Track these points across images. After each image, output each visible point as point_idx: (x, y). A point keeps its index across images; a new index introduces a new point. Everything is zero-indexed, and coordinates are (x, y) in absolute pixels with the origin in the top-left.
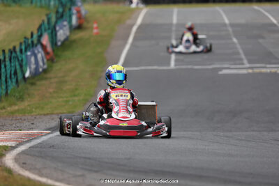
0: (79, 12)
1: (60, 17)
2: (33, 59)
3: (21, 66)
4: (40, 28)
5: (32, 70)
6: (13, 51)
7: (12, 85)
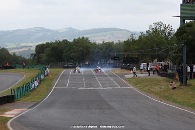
0: (47, 72)
1: (42, 73)
2: (33, 85)
3: (29, 87)
4: (36, 77)
5: (33, 87)
6: (28, 84)
7: (26, 93)
